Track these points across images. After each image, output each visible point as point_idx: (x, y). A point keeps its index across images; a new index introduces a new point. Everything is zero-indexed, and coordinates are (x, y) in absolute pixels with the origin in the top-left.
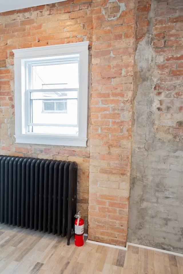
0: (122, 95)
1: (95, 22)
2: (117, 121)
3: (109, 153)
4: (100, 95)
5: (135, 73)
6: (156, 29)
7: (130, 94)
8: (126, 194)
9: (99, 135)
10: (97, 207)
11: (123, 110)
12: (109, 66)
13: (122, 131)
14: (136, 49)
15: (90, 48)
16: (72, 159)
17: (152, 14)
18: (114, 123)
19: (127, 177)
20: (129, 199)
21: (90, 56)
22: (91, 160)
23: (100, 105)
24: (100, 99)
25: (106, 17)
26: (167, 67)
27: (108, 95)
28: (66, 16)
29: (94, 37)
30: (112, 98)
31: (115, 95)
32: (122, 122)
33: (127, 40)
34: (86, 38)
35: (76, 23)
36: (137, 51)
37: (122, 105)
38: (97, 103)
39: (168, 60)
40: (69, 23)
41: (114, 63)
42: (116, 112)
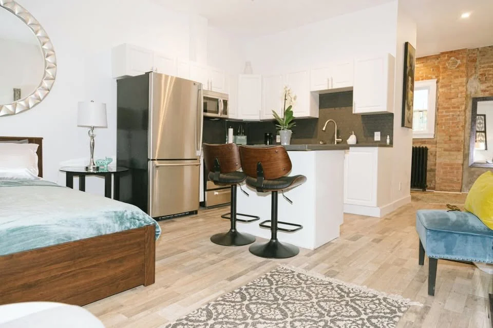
0: (459, 108)
1: (441, 70)
2: (455, 121)
3: (450, 140)
4: (444, 108)
5: (467, 96)
6: (480, 71)
7: (463, 107)
8: (461, 162)
9: (443, 130)
10: (442, 171)
11: (459, 115)
12: (450, 93)
13: (458, 127)
14: (467, 82)
15: (437, 82)
16: (424, 146)
17: (478, 63)
18: (453, 123)
19: (461, 153)
20: (463, 165)
21: (437, 86)
22: (437, 145)
23: (444, 114)
24: (444, 111)
25: (449, 67)
26: (488, 91)
27: (449, 108)
28: (422, 65)
29: (441, 78)
30: (452, 110)
31: (454, 108)
32: (459, 122)
33: (462, 79)
34: (434, 77)
35: (428, 68)
36: (468, 83)
37: (459, 113)
38: (442, 112)
39: (487, 87)
40: (422, 68)
41: (453, 91)
42: (455, 116)
